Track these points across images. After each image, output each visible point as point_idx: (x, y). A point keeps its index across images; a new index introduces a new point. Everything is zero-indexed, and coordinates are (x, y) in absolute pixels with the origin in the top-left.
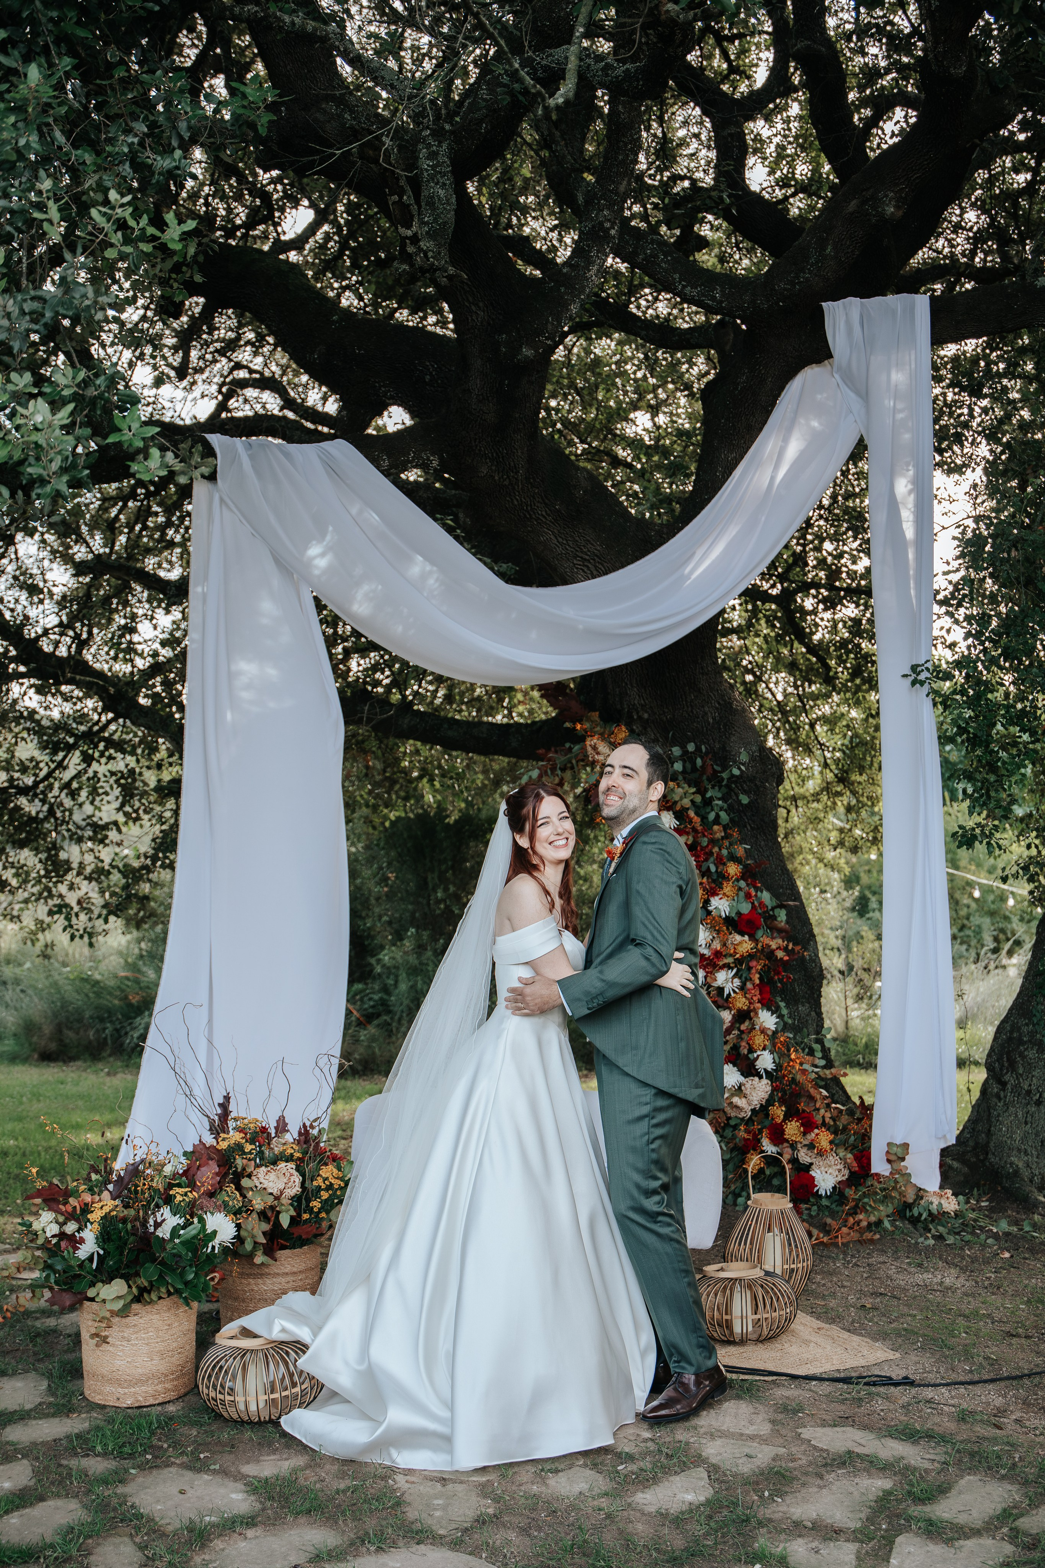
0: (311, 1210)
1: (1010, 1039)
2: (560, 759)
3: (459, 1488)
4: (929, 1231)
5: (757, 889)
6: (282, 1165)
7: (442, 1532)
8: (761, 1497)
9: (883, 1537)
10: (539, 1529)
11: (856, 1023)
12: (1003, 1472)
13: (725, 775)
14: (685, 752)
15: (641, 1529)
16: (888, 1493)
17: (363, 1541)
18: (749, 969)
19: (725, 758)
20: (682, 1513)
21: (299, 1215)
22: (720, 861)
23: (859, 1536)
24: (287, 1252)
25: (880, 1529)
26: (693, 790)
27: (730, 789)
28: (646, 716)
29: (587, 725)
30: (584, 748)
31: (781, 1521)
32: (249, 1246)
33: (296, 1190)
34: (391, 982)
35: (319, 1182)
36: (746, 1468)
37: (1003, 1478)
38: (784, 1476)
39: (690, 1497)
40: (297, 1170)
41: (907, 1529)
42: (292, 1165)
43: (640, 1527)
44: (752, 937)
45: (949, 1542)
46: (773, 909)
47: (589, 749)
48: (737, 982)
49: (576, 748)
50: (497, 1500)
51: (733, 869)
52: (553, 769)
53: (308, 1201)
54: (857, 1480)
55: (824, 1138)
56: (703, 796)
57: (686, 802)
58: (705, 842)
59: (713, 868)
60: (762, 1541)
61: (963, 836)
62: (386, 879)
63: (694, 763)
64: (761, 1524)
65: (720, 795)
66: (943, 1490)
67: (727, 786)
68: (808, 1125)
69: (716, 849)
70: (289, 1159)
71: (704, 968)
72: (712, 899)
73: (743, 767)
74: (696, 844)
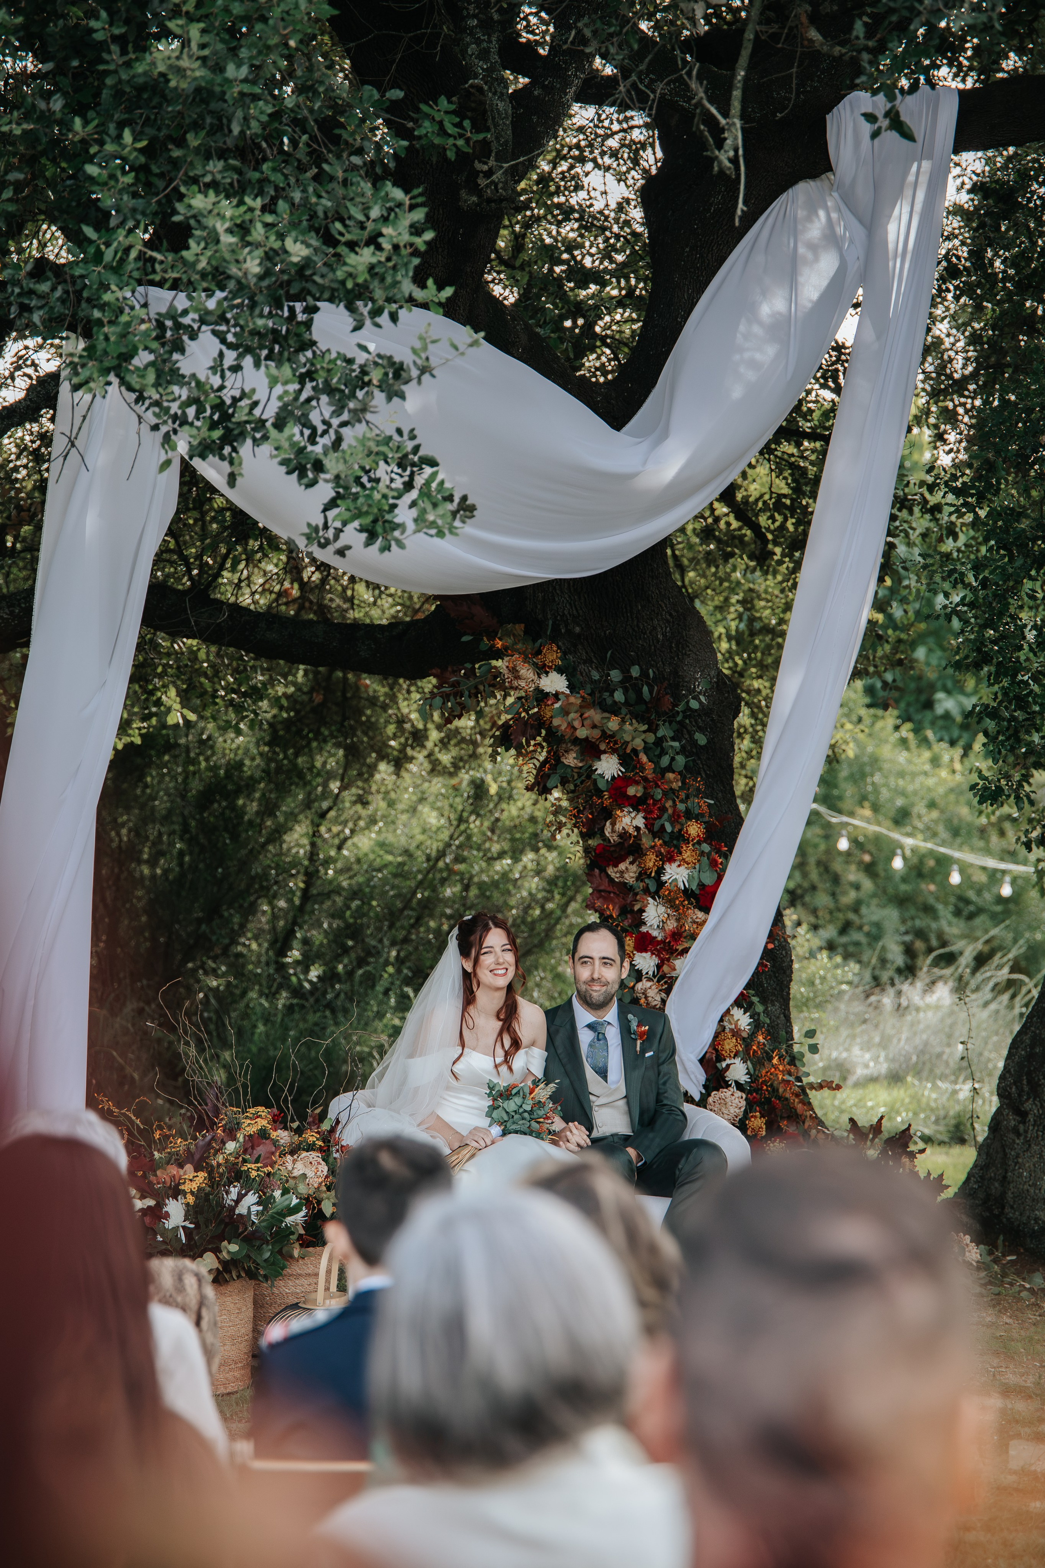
5: (723, 855)
6: (308, 1153)
13: (680, 709)
14: (627, 678)
22: (677, 819)
26: (646, 727)
27: (682, 726)
28: (577, 629)
29: (509, 641)
40: (323, 1159)
42: (316, 1154)
51: (694, 829)
56: (655, 736)
57: (638, 743)
58: (656, 794)
59: (669, 828)
61: (985, 788)
63: (639, 692)
65: (672, 734)
67: (680, 721)
69: (670, 803)
71: (657, 953)
72: (667, 866)
73: (702, 698)
74: (646, 796)
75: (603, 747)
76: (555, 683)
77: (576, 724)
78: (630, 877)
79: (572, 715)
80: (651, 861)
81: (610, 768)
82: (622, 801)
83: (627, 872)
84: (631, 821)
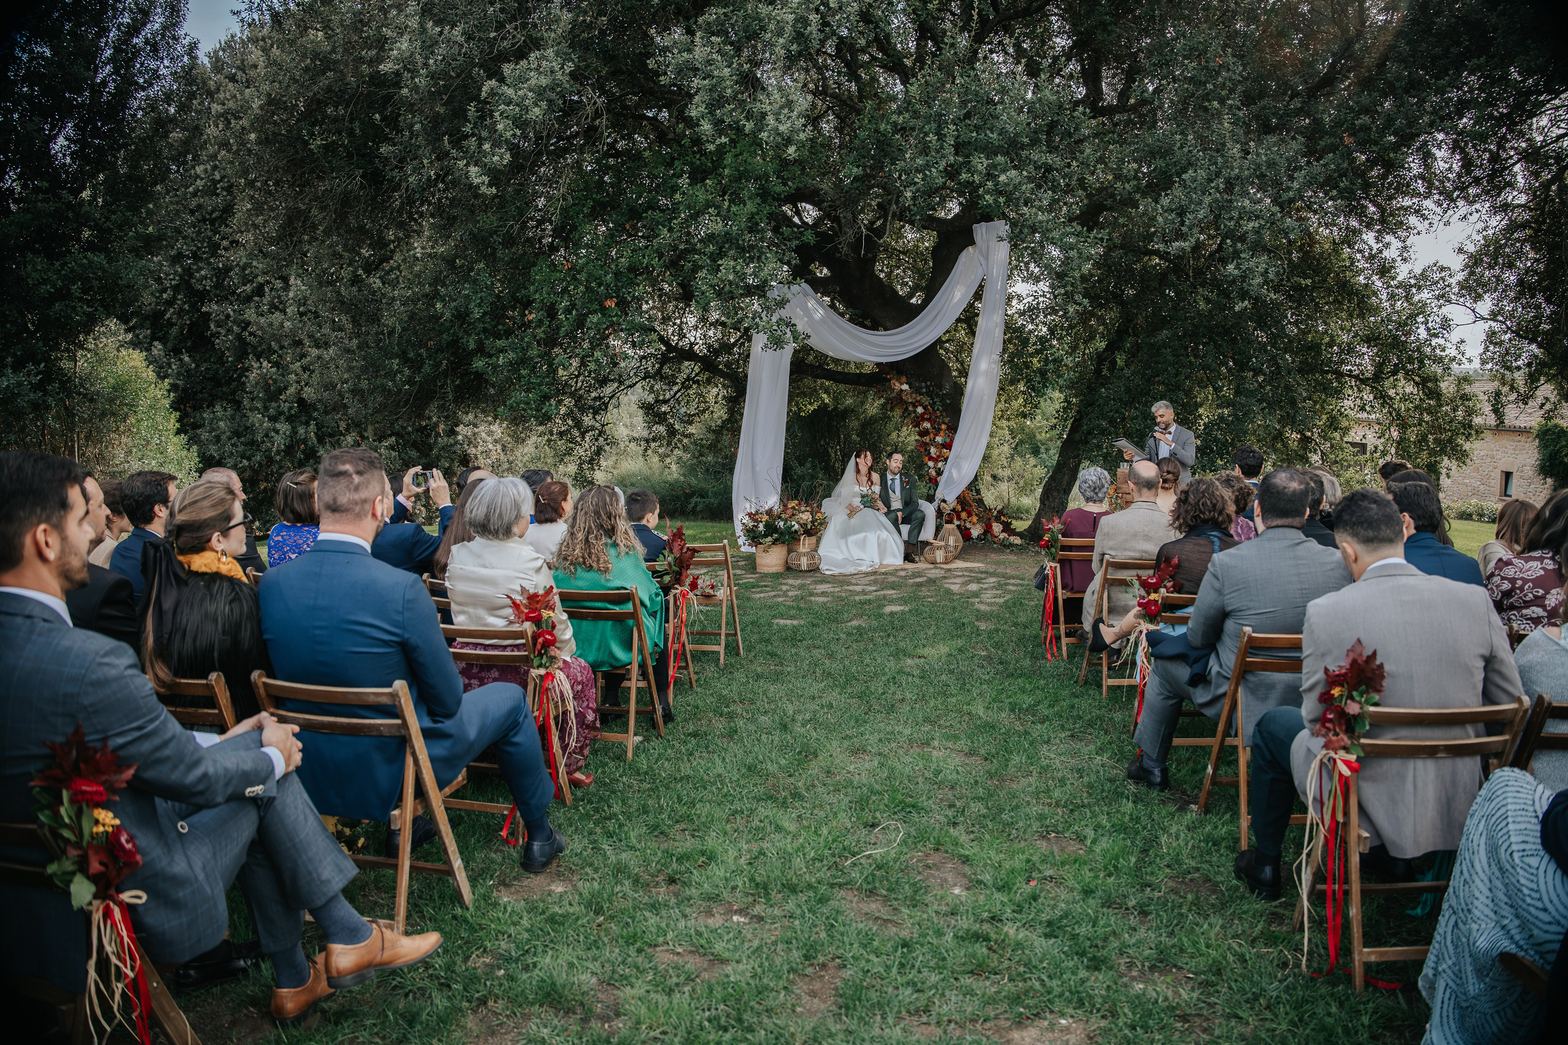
2: (882, 388)
4: (1009, 548)
5: (952, 434)
11: (1013, 500)
14: (925, 385)
19: (941, 388)
22: (939, 424)
28: (914, 373)
29: (893, 376)
30: (889, 384)
33: (811, 519)
42: (809, 513)
47: (891, 384)
49: (887, 384)
51: (943, 427)
53: (814, 523)
55: (975, 519)
56: (933, 401)
57: (927, 403)
59: (936, 427)
63: (929, 389)
67: (942, 397)
68: (970, 515)
69: (938, 420)
70: (807, 511)
71: (934, 461)
72: (936, 437)
73: (949, 391)
74: (930, 418)
75: (916, 404)
77: (909, 398)
78: (927, 441)
79: (908, 396)
80: (932, 436)
81: (920, 410)
82: (924, 420)
83: (927, 439)
84: (927, 425)
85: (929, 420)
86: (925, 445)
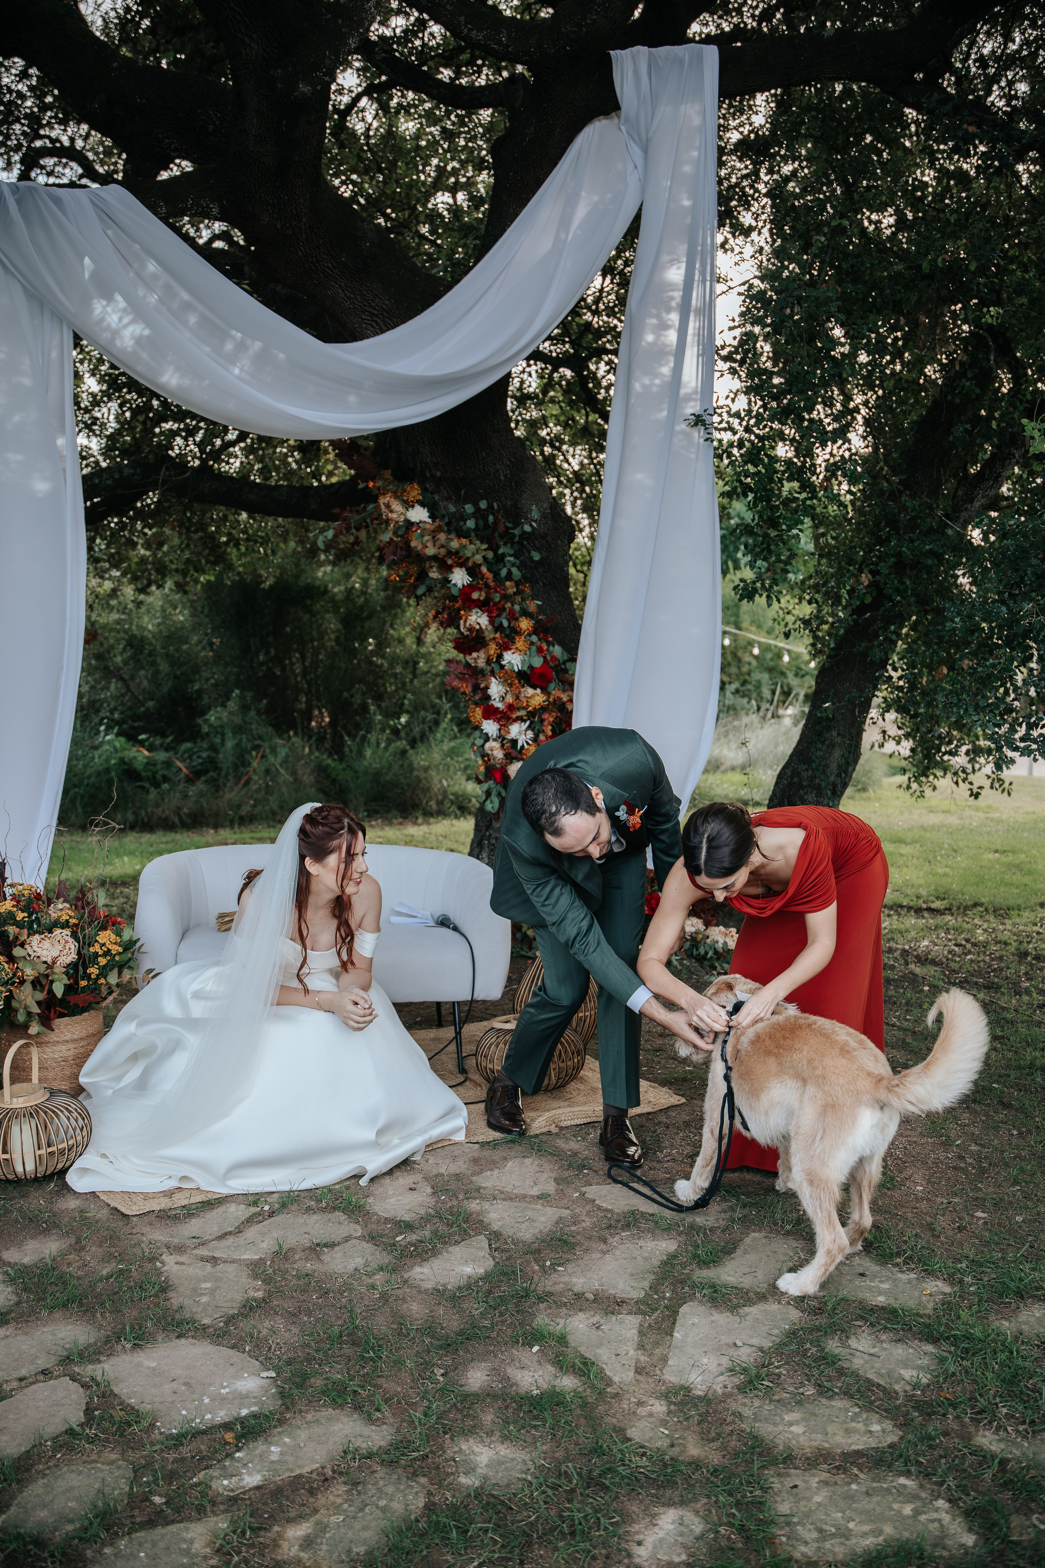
0: (88, 977)
1: (790, 784)
2: (355, 518)
3: (231, 1268)
4: (715, 968)
5: (549, 644)
6: (58, 931)
7: (206, 1321)
8: (543, 1267)
9: (666, 1307)
10: (309, 1313)
12: (788, 1227)
13: (517, 532)
14: (478, 509)
15: (416, 1309)
16: (673, 1257)
17: (119, 1338)
18: (542, 721)
19: (517, 516)
20: (460, 1288)
21: (77, 983)
22: (512, 617)
23: (642, 1307)
24: (66, 1020)
25: (664, 1298)
26: (485, 546)
27: (522, 545)
28: (438, 474)
29: (380, 483)
30: (378, 507)
31: (561, 1294)
32: (21, 1017)
33: (72, 957)
34: (218, 740)
35: (96, 948)
36: (527, 1234)
37: (788, 1233)
38: (565, 1242)
39: (468, 1270)
40: (74, 935)
41: (692, 1296)
42: (67, 932)
43: (415, 1307)
44: (544, 690)
45: (733, 1309)
46: (564, 663)
47: (383, 507)
48: (530, 734)
49: (371, 507)
50: (267, 1281)
51: (525, 624)
52: (348, 529)
53: (85, 968)
54: (641, 1243)
56: (495, 553)
57: (478, 558)
58: (497, 598)
59: (505, 624)
60: (542, 1320)
61: (744, 589)
62: (211, 644)
63: (487, 520)
64: (540, 1299)
65: (512, 552)
66: (729, 1250)
67: (520, 543)
69: (509, 605)
70: (65, 925)
71: (498, 721)
72: (505, 654)
73: (534, 524)
74: (488, 599)
75: (450, 562)
76: (418, 514)
77: (429, 544)
78: (481, 663)
79: (426, 538)
80: (493, 649)
81: (459, 577)
82: (471, 604)
83: (479, 659)
84: (479, 619)
85: (483, 605)
86: (475, 674)
